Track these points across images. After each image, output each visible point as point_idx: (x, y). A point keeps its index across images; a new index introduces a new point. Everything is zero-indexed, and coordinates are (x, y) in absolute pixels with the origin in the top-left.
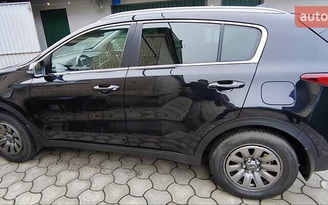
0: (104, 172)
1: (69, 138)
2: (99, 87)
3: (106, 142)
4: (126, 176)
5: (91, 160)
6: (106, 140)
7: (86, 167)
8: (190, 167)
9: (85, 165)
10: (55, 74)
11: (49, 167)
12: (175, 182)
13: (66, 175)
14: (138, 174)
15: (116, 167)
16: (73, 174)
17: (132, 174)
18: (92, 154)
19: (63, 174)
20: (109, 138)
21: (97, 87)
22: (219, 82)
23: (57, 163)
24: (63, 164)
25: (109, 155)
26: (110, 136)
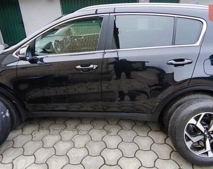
0: (81, 134)
1: (45, 109)
2: (81, 66)
3: (78, 110)
4: (100, 135)
5: (67, 125)
6: (78, 108)
7: (65, 131)
8: (145, 123)
9: (64, 130)
10: (38, 57)
11: (33, 134)
12: (138, 135)
13: (51, 139)
14: (108, 132)
15: (89, 128)
16: (57, 138)
17: (104, 133)
18: (67, 120)
19: (47, 138)
20: (79, 107)
21: (79, 67)
22: (175, 60)
23: (38, 131)
24: (44, 130)
25: (81, 120)
26: (80, 105)
